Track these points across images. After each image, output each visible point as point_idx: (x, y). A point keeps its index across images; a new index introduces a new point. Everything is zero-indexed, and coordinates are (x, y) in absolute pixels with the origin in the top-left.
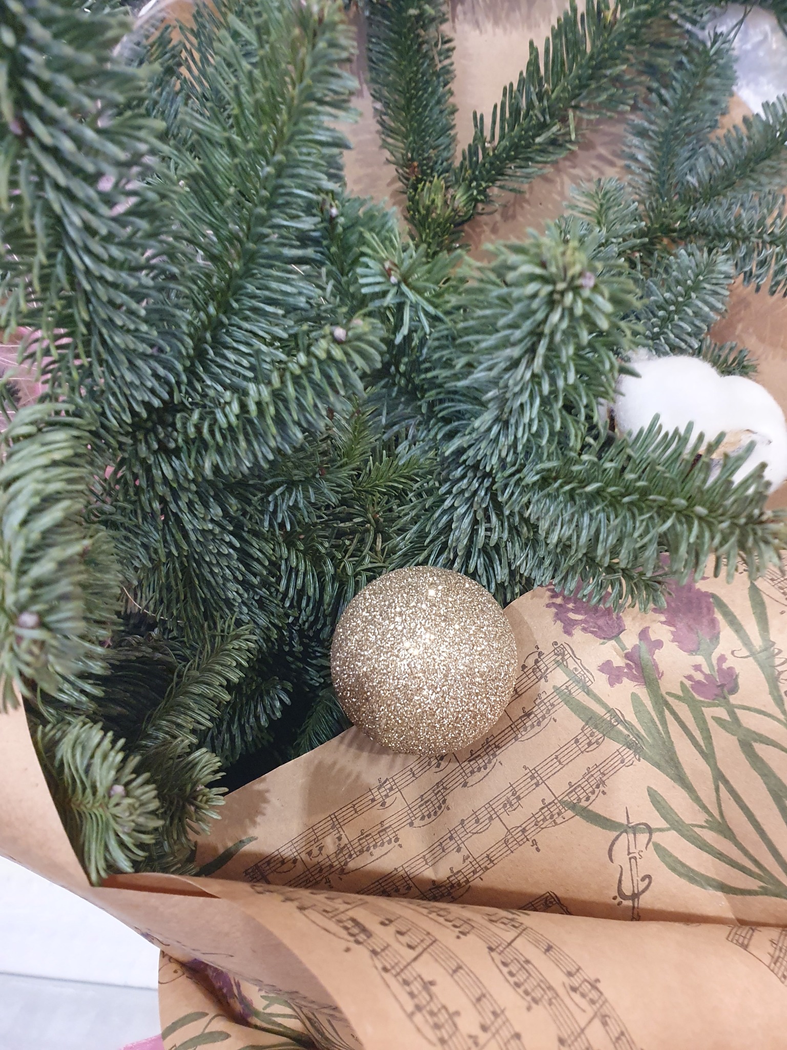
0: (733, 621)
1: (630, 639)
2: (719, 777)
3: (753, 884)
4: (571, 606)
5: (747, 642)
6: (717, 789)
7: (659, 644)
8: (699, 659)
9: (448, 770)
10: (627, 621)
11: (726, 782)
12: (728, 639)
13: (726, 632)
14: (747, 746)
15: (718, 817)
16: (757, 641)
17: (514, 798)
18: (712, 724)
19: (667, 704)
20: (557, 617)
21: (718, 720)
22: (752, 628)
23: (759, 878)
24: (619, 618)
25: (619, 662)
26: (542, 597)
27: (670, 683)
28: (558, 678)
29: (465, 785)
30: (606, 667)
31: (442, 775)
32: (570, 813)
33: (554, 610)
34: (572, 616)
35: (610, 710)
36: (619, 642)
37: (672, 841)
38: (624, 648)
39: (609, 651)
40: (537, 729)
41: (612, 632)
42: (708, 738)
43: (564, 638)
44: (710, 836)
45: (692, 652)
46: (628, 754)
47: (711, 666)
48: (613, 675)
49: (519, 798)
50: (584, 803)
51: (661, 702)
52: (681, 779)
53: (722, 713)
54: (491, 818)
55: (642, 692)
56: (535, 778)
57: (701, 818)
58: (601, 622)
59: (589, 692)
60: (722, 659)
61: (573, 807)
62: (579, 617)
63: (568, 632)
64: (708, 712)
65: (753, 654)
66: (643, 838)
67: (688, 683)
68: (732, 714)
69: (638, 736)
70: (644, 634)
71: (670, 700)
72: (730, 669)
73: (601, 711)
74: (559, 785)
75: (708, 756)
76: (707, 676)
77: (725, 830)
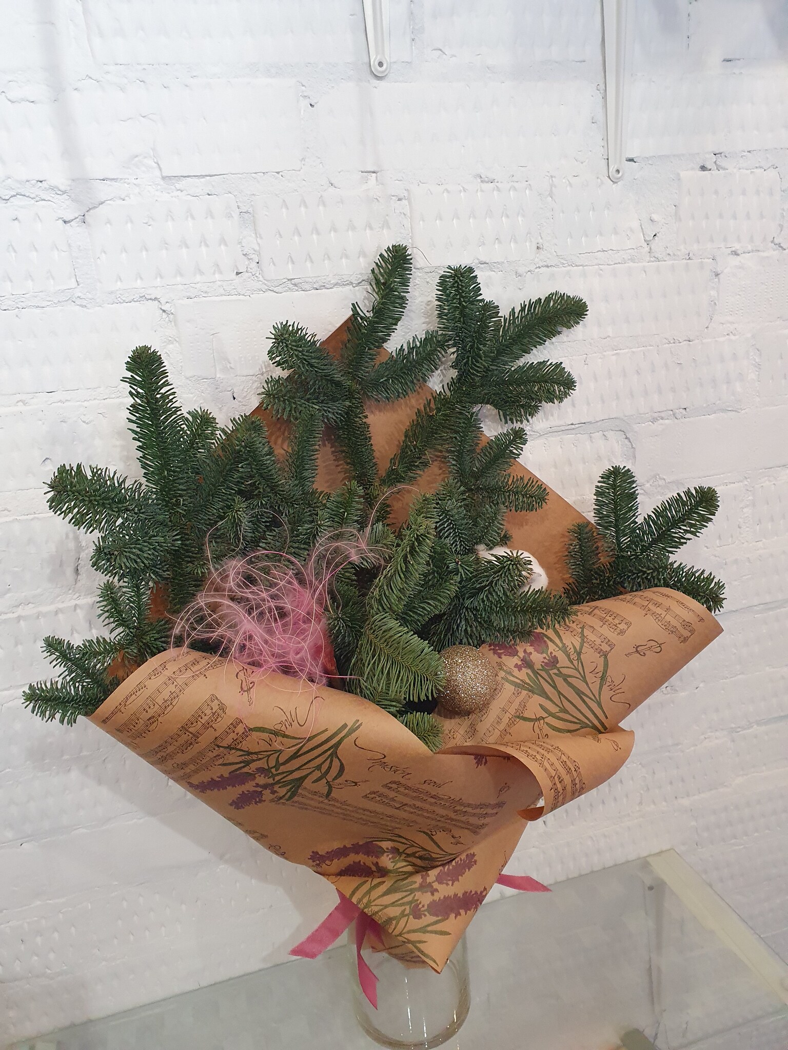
0: (551, 640)
1: (521, 654)
2: (560, 693)
3: (578, 726)
4: (497, 648)
5: (557, 646)
6: (560, 698)
7: (531, 653)
8: (545, 655)
9: (473, 719)
10: (518, 648)
11: (563, 695)
12: (551, 647)
13: (550, 643)
14: (565, 680)
15: (562, 706)
16: (560, 645)
17: (499, 720)
18: (553, 676)
19: (538, 673)
20: (494, 653)
21: (555, 674)
22: (557, 641)
23: (579, 724)
24: (515, 648)
25: (520, 663)
26: (486, 648)
27: (538, 666)
28: (502, 674)
29: (481, 721)
30: (516, 666)
31: (471, 720)
32: (518, 720)
33: (492, 651)
34: (499, 651)
35: (521, 680)
36: (518, 656)
37: (550, 720)
38: (520, 658)
39: (516, 660)
40: (500, 694)
41: (515, 653)
42: (553, 681)
43: (499, 660)
44: (561, 715)
45: (542, 653)
46: (530, 693)
47: (549, 657)
48: (519, 668)
49: (501, 719)
50: (521, 715)
51: (536, 673)
52: (548, 698)
53: (555, 671)
54: (494, 729)
55: (529, 671)
56: (504, 710)
57: (557, 709)
58: (510, 651)
59: (513, 676)
60: (551, 653)
61: (518, 717)
62: (502, 651)
63: (500, 657)
64: (551, 672)
65: (560, 649)
66: (542, 721)
67: (543, 664)
68: (558, 670)
69: (531, 686)
70: (525, 651)
71: (538, 671)
72: (555, 656)
73: (519, 681)
74: (512, 711)
75: (555, 687)
76: (548, 660)
77: (566, 711)
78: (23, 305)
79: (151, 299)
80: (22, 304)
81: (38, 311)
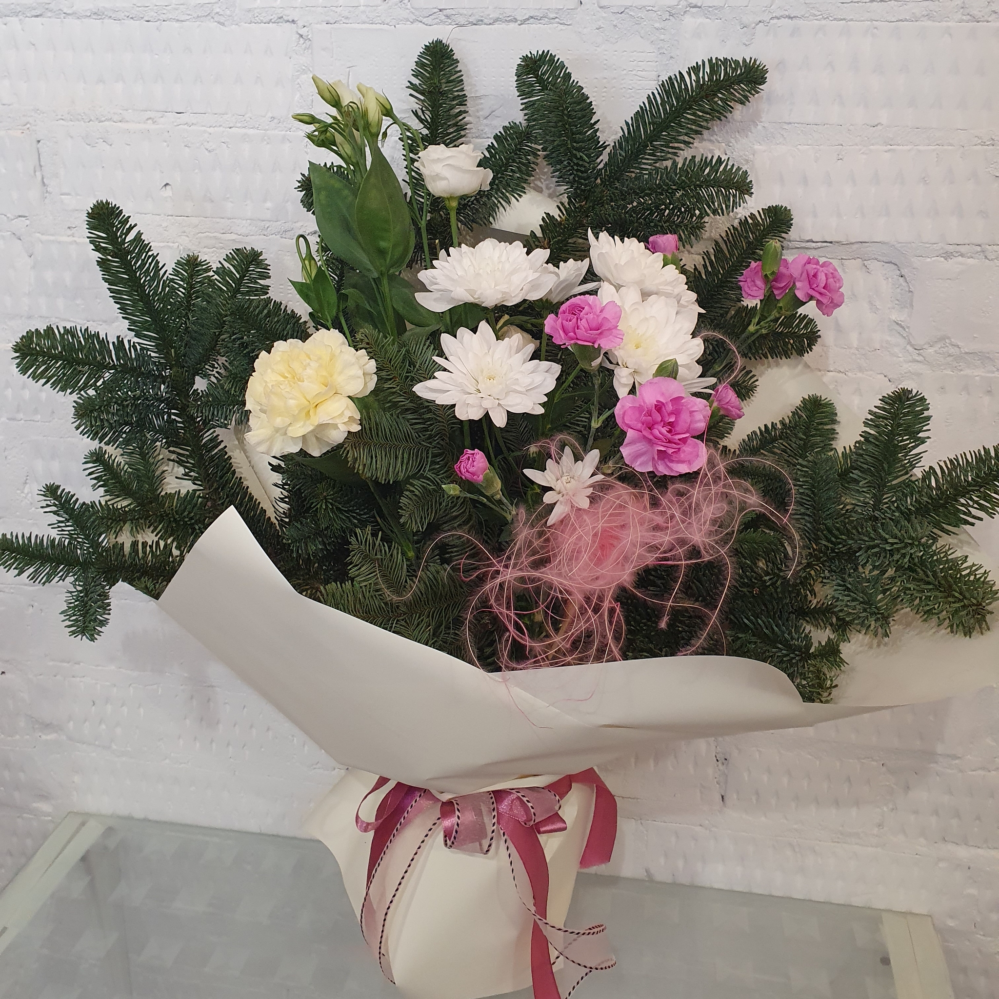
78: (165, 17)
79: (288, 21)
80: (163, 15)
81: (177, 25)
